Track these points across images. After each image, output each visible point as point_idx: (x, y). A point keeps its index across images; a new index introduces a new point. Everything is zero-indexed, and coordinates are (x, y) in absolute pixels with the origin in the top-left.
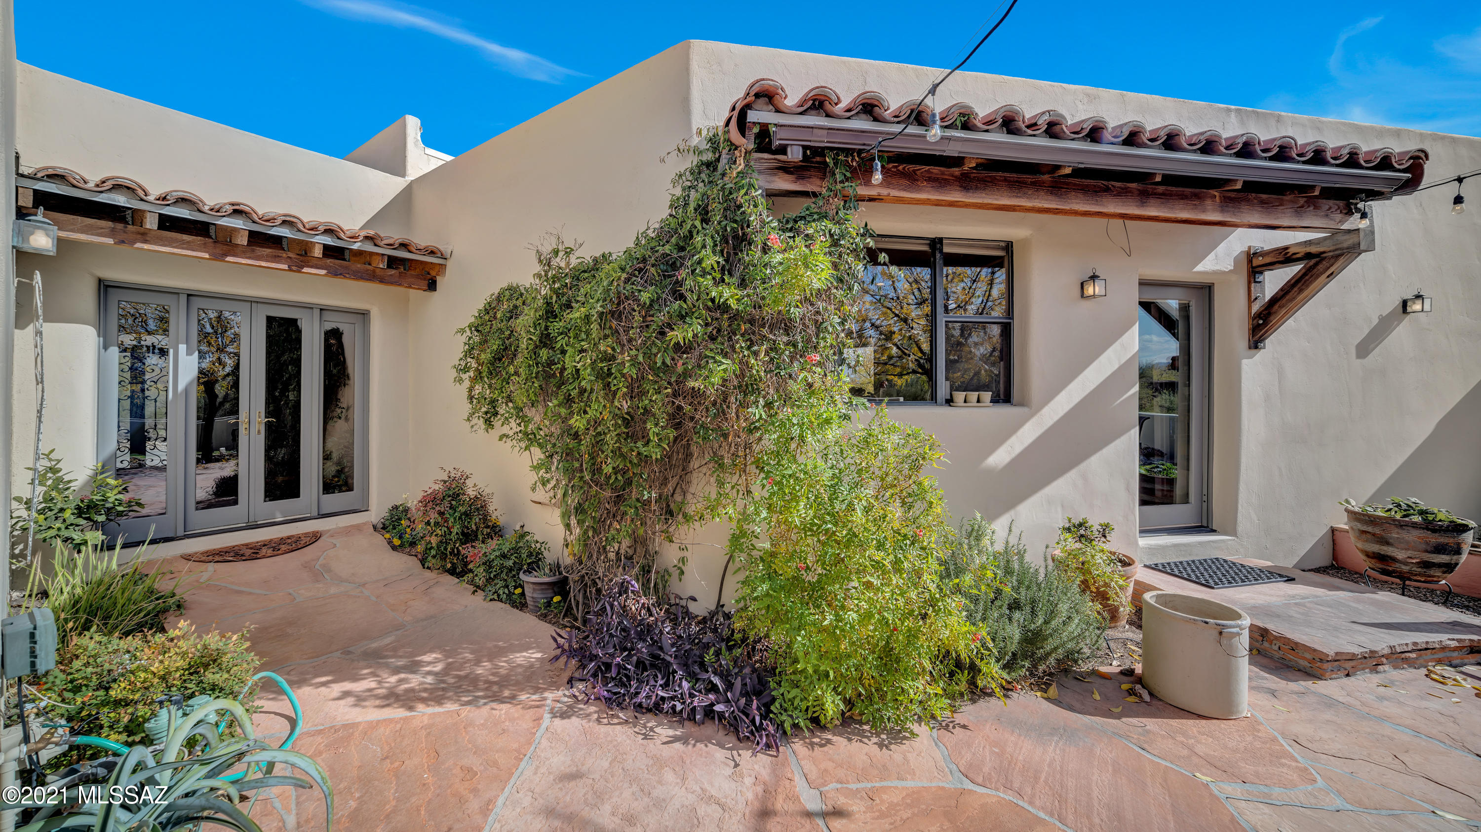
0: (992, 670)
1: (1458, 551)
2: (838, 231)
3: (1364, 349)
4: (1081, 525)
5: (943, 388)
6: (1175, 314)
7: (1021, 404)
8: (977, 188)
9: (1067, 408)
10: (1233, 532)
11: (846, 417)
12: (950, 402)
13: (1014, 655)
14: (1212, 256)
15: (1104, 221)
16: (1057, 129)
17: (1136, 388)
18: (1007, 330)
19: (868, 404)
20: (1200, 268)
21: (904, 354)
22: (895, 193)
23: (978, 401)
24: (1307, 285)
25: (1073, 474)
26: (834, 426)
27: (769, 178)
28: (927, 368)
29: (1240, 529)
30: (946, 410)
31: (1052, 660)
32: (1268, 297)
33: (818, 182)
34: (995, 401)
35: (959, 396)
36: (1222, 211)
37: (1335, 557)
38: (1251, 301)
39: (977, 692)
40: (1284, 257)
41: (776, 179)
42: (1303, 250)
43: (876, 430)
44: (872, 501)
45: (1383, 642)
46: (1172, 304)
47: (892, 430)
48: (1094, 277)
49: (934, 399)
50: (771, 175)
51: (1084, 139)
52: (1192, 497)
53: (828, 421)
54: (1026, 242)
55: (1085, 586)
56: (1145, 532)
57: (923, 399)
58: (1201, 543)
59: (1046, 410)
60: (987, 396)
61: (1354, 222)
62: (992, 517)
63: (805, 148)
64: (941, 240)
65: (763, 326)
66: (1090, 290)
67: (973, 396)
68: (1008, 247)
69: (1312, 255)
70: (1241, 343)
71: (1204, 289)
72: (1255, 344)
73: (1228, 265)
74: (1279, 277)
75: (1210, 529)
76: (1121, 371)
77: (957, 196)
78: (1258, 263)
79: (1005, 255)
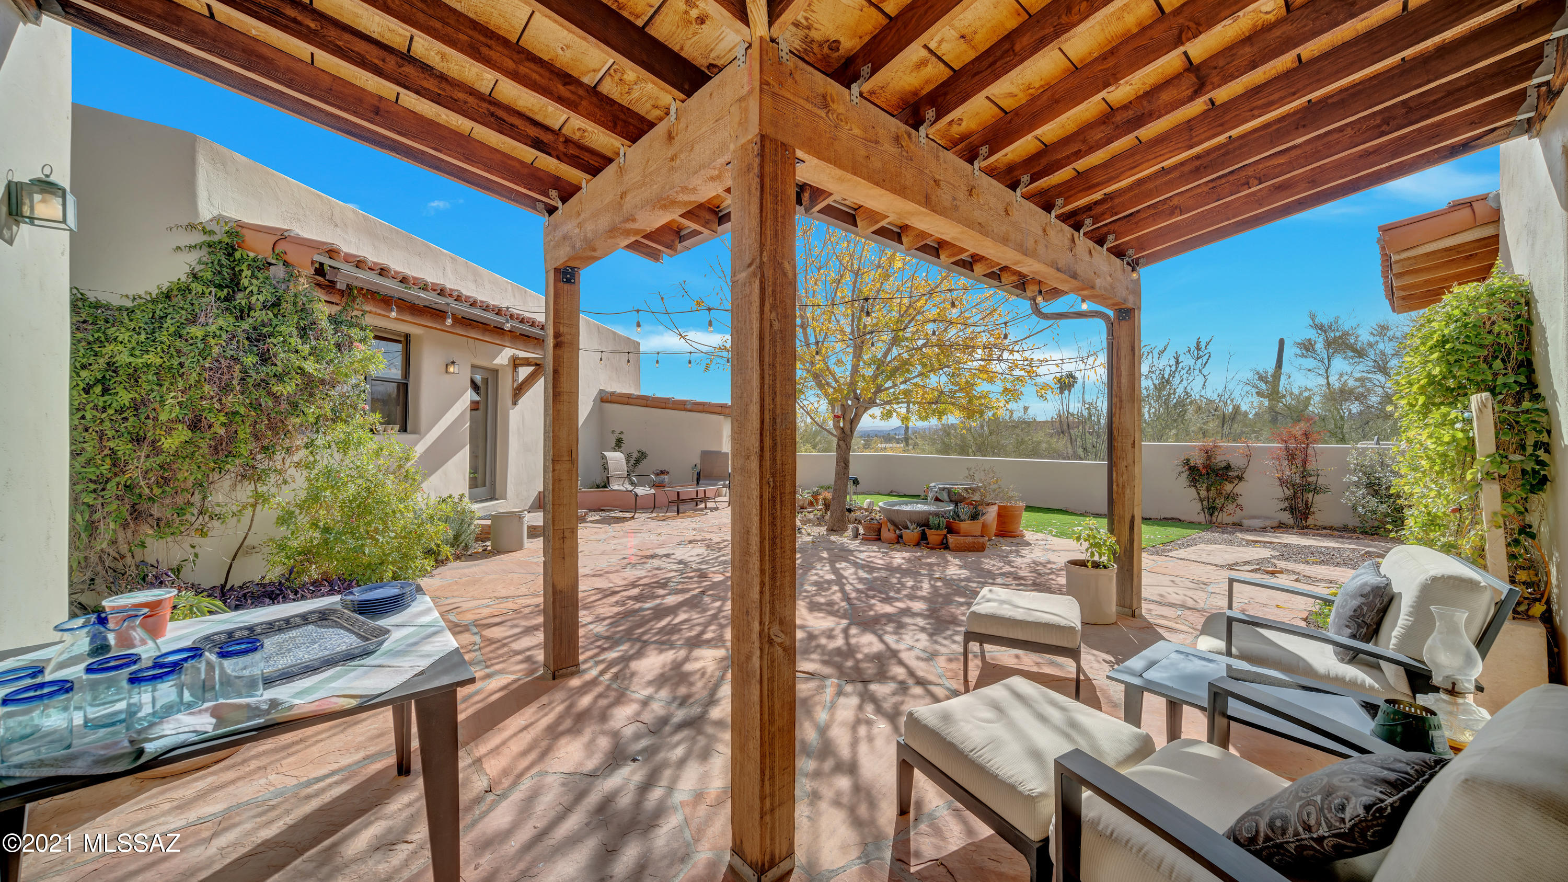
7: (414, 432)
9: (437, 435)
10: (505, 498)
14: (498, 357)
15: (467, 339)
17: (468, 424)
18: (405, 387)
20: (493, 363)
23: (392, 431)
24: (535, 377)
29: (508, 496)
32: (521, 380)
34: (399, 430)
38: (514, 381)
40: (527, 362)
42: (534, 361)
46: (480, 380)
48: (453, 363)
52: (487, 483)
54: (419, 337)
58: (493, 505)
59: (428, 436)
60: (394, 427)
63: (347, 284)
66: (451, 369)
67: (389, 427)
68: (408, 337)
69: (537, 365)
70: (509, 402)
71: (495, 372)
72: (515, 403)
73: (505, 362)
74: (524, 372)
75: (493, 498)
76: (462, 414)
77: (408, 318)
78: (516, 363)
79: (406, 341)
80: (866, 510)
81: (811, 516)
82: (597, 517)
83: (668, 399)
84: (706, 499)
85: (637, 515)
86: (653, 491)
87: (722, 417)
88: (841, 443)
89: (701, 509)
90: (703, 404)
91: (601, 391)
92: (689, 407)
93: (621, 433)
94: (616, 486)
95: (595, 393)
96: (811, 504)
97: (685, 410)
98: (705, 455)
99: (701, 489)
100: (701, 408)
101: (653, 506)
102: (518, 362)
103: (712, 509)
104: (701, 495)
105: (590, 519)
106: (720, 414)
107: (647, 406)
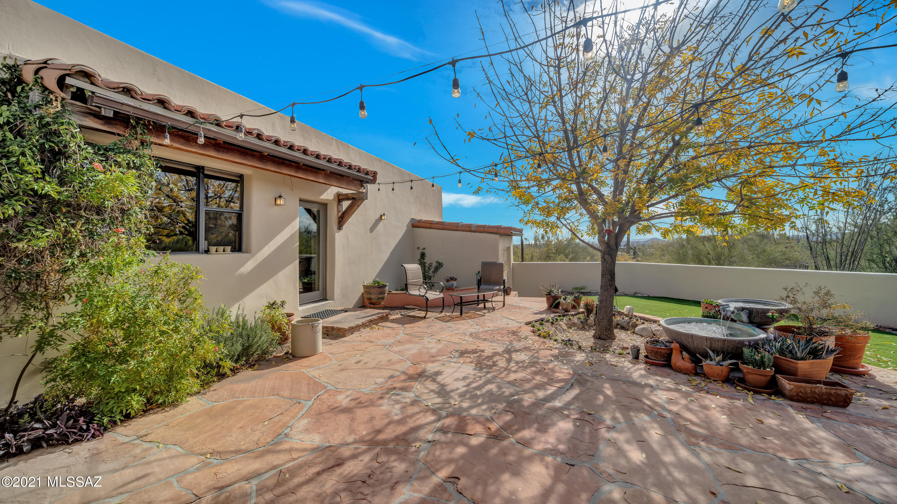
0: (228, 364)
1: (384, 293)
2: (138, 162)
3: (372, 230)
4: (273, 304)
5: (203, 244)
6: (316, 213)
7: (247, 252)
8: (223, 152)
9: (268, 253)
10: (333, 299)
11: (142, 261)
12: (207, 252)
13: (238, 355)
14: (326, 193)
15: (283, 175)
16: (261, 137)
17: (298, 243)
18: (240, 217)
19: (156, 254)
20: (322, 197)
21: (173, 222)
22: (176, 145)
23: (224, 251)
24: (352, 208)
25: (271, 282)
26: (135, 265)
27: (81, 118)
28: (193, 234)
29: (335, 297)
30: (205, 256)
31: (255, 356)
32: (344, 209)
33: (123, 129)
34: (233, 250)
35: (213, 249)
36: (325, 179)
37: (363, 303)
38: (338, 212)
39: (222, 376)
40: (347, 197)
41: (87, 119)
42: (351, 196)
43: (163, 266)
44: (161, 302)
45: (359, 322)
46: (315, 210)
47: (173, 265)
48: (280, 197)
49: (197, 250)
50: (83, 116)
51: (273, 143)
52: (320, 288)
53: (130, 263)
54: (249, 176)
55: (273, 327)
56: (301, 305)
57: (192, 250)
58: (322, 305)
59: (258, 255)
60: (229, 248)
61: (362, 190)
62: (230, 305)
63: (114, 111)
64: (203, 168)
65: (81, 209)
66: (278, 202)
67: (221, 248)
68: (241, 176)
69: (353, 199)
70: (335, 227)
71: (324, 205)
72: (340, 228)
73: (331, 197)
74: (346, 204)
75: (325, 299)
76: (292, 236)
77: (213, 153)
78: (340, 198)
79: (239, 180)
80: (627, 316)
81: (575, 320)
82: (399, 316)
83: (458, 223)
84: (485, 301)
85: (429, 314)
86: (442, 295)
87: (498, 236)
88: (606, 257)
89: (480, 310)
90: (484, 227)
91: (413, 219)
92: (473, 229)
93: (424, 249)
94: (414, 292)
95: (408, 221)
96: (574, 307)
97: (471, 231)
98: (486, 265)
99: (481, 294)
100: (482, 229)
101: (442, 305)
102: (341, 197)
103: (489, 309)
104: (481, 298)
105: (391, 317)
106: (496, 233)
107: (443, 229)
